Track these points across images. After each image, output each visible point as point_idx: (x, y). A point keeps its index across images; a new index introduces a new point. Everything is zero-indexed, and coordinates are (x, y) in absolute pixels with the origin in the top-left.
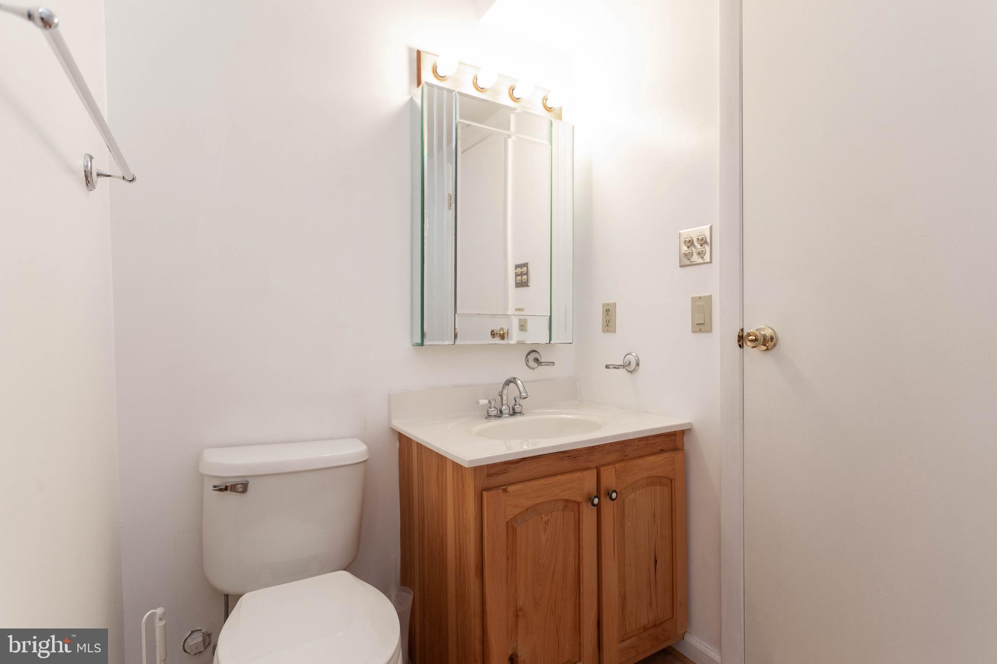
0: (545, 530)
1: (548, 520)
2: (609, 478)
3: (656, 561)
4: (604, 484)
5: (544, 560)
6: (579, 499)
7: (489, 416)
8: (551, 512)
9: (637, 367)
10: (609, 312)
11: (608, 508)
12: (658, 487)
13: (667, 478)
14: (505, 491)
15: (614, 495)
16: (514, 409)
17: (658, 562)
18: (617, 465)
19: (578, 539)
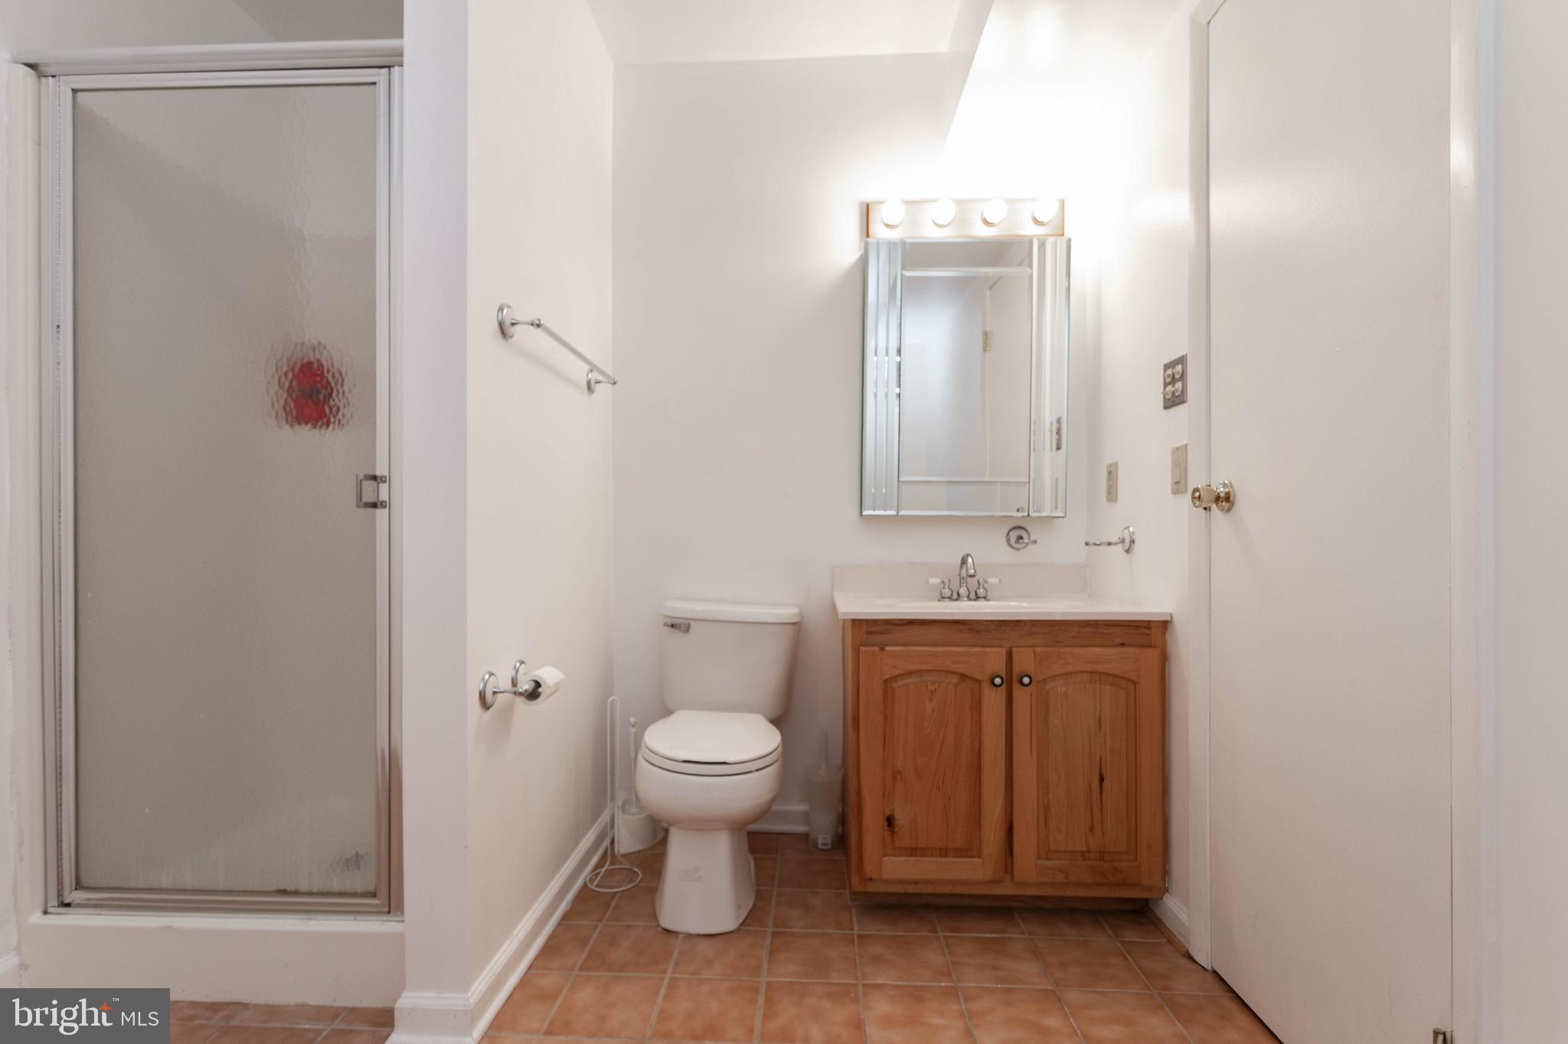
0: (931, 700)
1: (935, 690)
2: (1024, 660)
3: (1102, 779)
4: (1017, 668)
5: (929, 730)
6: (979, 677)
7: (943, 598)
8: (939, 683)
9: (1132, 544)
10: (1112, 473)
11: (1021, 696)
12: (1108, 687)
13: (1129, 680)
14: (882, 649)
15: (1026, 680)
16: (976, 593)
17: (1105, 780)
18: (1038, 650)
19: (978, 721)
